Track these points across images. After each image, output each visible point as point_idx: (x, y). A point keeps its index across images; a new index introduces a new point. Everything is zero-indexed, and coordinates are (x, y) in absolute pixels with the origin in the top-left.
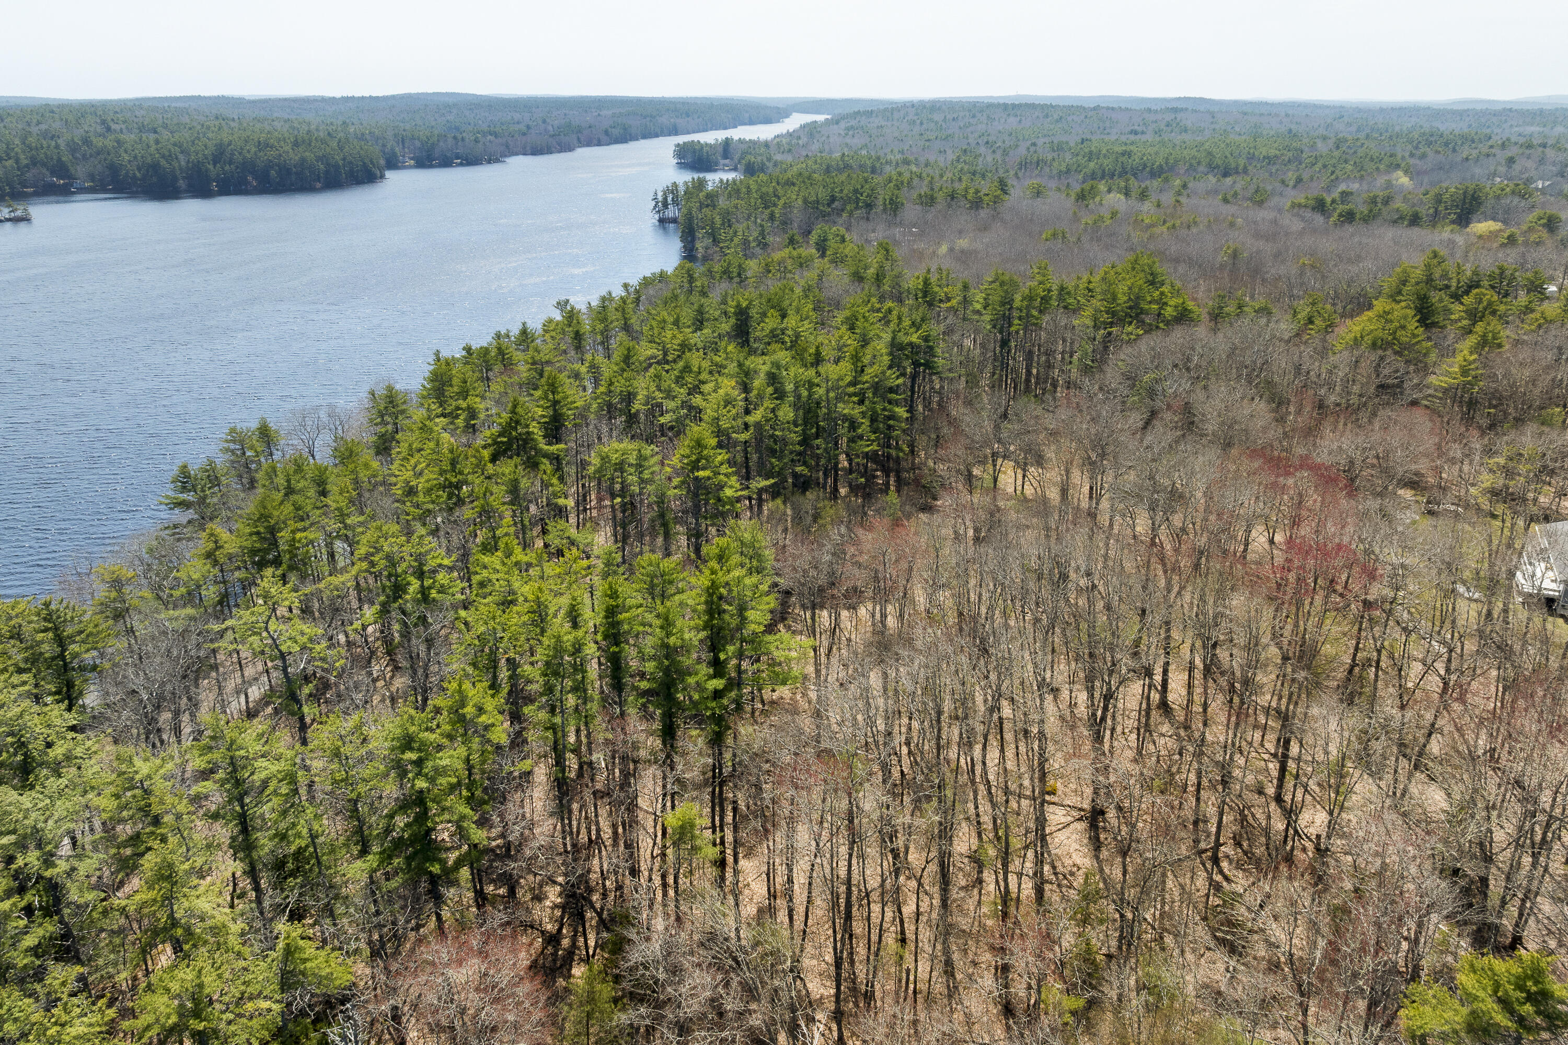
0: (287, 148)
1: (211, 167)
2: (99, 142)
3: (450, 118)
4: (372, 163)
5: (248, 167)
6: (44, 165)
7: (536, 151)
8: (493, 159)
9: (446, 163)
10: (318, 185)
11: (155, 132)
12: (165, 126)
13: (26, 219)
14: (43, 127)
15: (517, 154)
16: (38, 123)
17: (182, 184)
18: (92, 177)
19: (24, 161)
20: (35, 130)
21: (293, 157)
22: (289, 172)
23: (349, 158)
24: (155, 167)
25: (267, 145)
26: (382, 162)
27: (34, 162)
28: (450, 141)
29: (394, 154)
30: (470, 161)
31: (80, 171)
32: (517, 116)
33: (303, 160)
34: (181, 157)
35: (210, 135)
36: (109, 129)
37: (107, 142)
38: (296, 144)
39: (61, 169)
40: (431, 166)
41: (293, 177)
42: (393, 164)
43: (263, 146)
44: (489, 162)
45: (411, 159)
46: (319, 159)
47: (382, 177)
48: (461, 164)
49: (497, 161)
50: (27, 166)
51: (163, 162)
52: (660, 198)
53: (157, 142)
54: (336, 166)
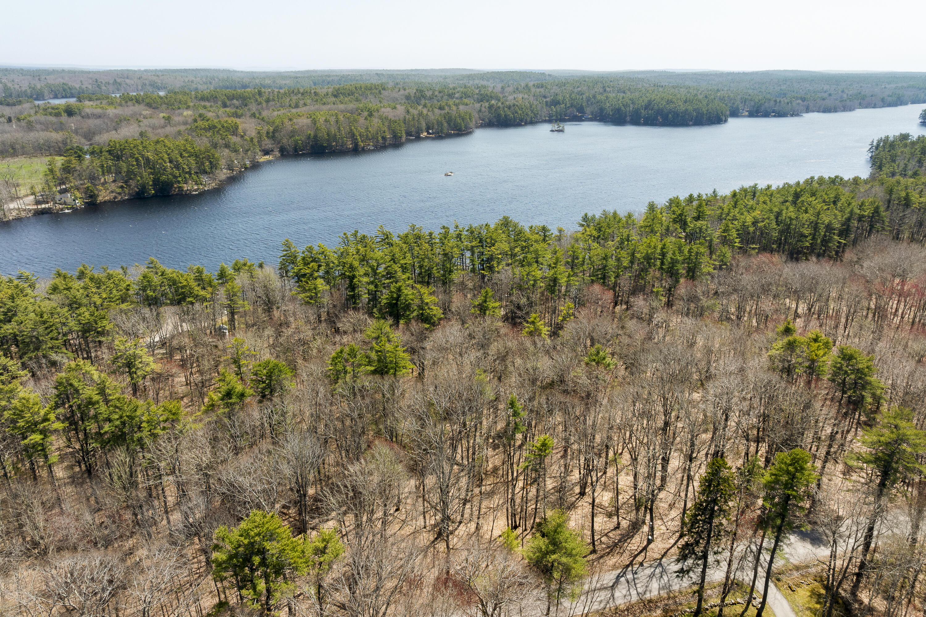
0: (680, 103)
1: (643, 111)
2: (599, 97)
3: (783, 87)
4: (722, 113)
5: (660, 112)
6: (575, 107)
7: (827, 110)
8: (795, 114)
9: (766, 115)
10: (691, 123)
11: (624, 93)
12: (629, 89)
13: (562, 131)
14: (579, 89)
15: (813, 111)
16: (578, 87)
17: (628, 119)
18: (592, 114)
19: (568, 105)
20: (576, 90)
21: (682, 107)
22: (678, 115)
23: (710, 110)
24: (619, 110)
25: (671, 102)
26: (728, 113)
27: (572, 105)
28: (772, 103)
29: (738, 109)
30: (780, 114)
31: (588, 110)
32: (826, 87)
33: (686, 110)
34: (631, 106)
35: (648, 95)
36: (605, 91)
37: (602, 97)
38: (685, 102)
39: (581, 109)
40: (757, 116)
41: (680, 118)
42: (735, 114)
43: (669, 102)
44: (792, 116)
45: (747, 111)
46: (694, 110)
47: (726, 121)
48: (775, 116)
49: (797, 115)
50: (569, 107)
51: (623, 108)
52: (875, 144)
53: (623, 98)
54: (703, 114)
